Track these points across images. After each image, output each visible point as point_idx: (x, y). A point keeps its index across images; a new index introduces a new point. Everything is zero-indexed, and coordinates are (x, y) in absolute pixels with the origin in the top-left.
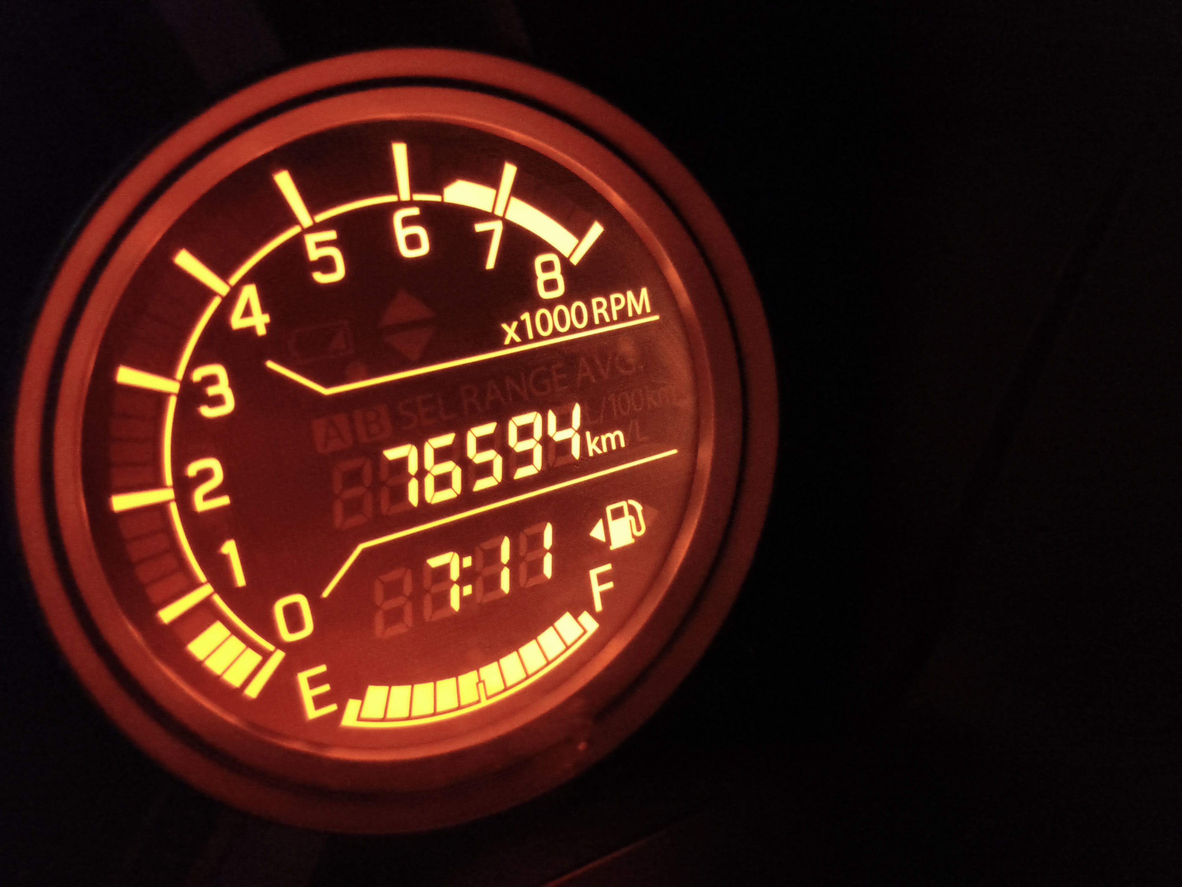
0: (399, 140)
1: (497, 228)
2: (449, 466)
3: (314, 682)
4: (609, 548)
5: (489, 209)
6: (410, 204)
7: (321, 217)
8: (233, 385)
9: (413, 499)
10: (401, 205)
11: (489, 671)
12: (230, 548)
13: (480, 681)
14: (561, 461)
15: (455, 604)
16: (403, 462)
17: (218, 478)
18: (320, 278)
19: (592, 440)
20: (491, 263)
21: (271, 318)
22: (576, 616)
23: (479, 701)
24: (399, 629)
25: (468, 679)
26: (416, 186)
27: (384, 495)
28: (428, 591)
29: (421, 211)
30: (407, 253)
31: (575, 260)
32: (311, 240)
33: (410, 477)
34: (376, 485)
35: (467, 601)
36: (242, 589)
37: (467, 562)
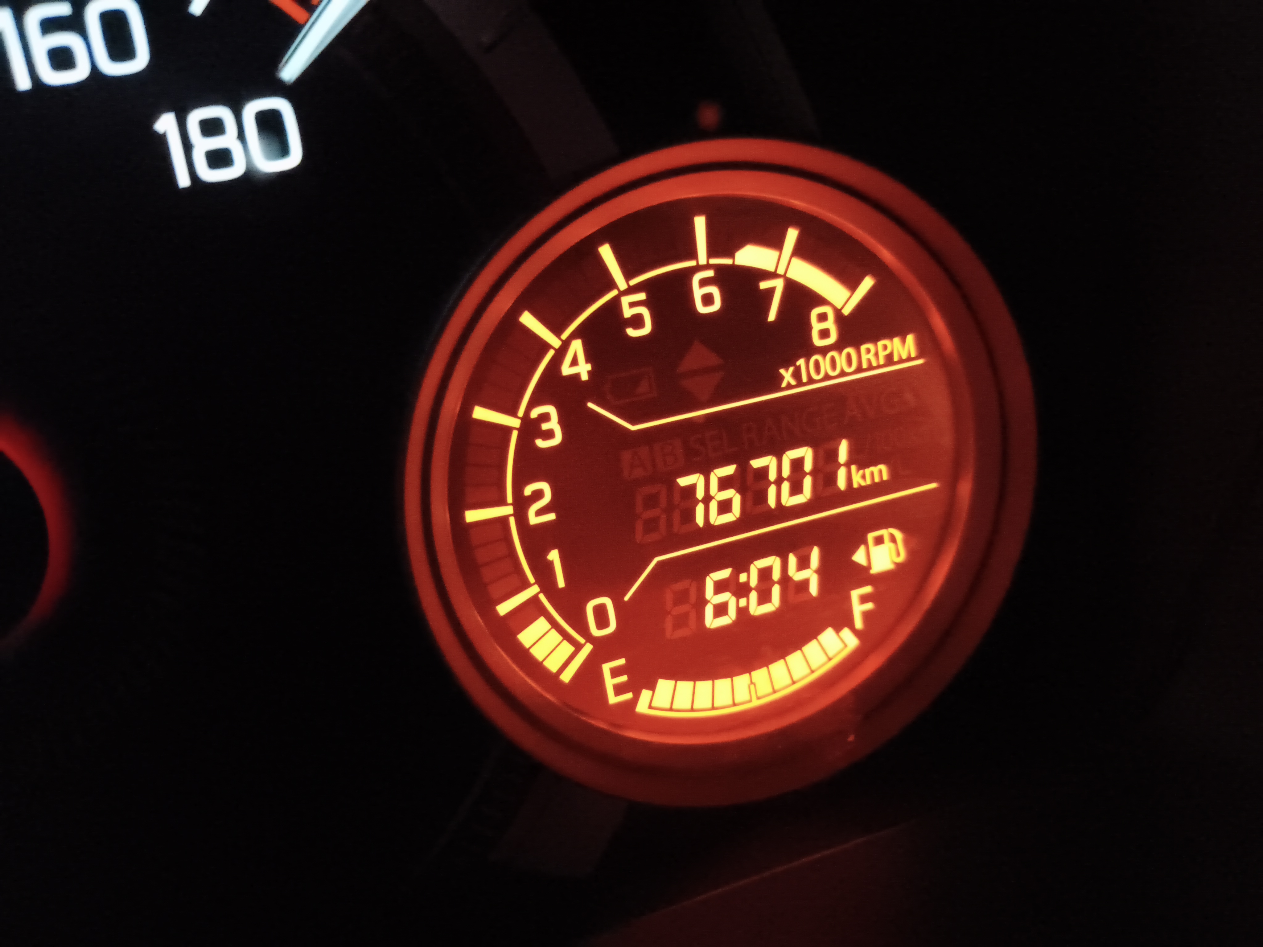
0: (700, 213)
1: (778, 285)
2: (730, 493)
3: (615, 673)
4: (869, 572)
5: (772, 269)
6: (707, 267)
7: (633, 282)
8: (561, 422)
9: (700, 520)
10: (699, 268)
11: (760, 675)
12: (554, 556)
13: (752, 683)
14: (828, 492)
15: (732, 613)
16: (692, 488)
18: (632, 332)
19: (857, 472)
20: (772, 316)
21: (592, 367)
23: (750, 701)
24: (685, 632)
25: (741, 681)
26: (712, 252)
27: (677, 517)
28: (709, 601)
29: (716, 273)
30: (702, 309)
31: (846, 311)
32: (626, 301)
33: (698, 501)
34: (670, 508)
35: (743, 612)
36: (562, 589)
37: (743, 577)
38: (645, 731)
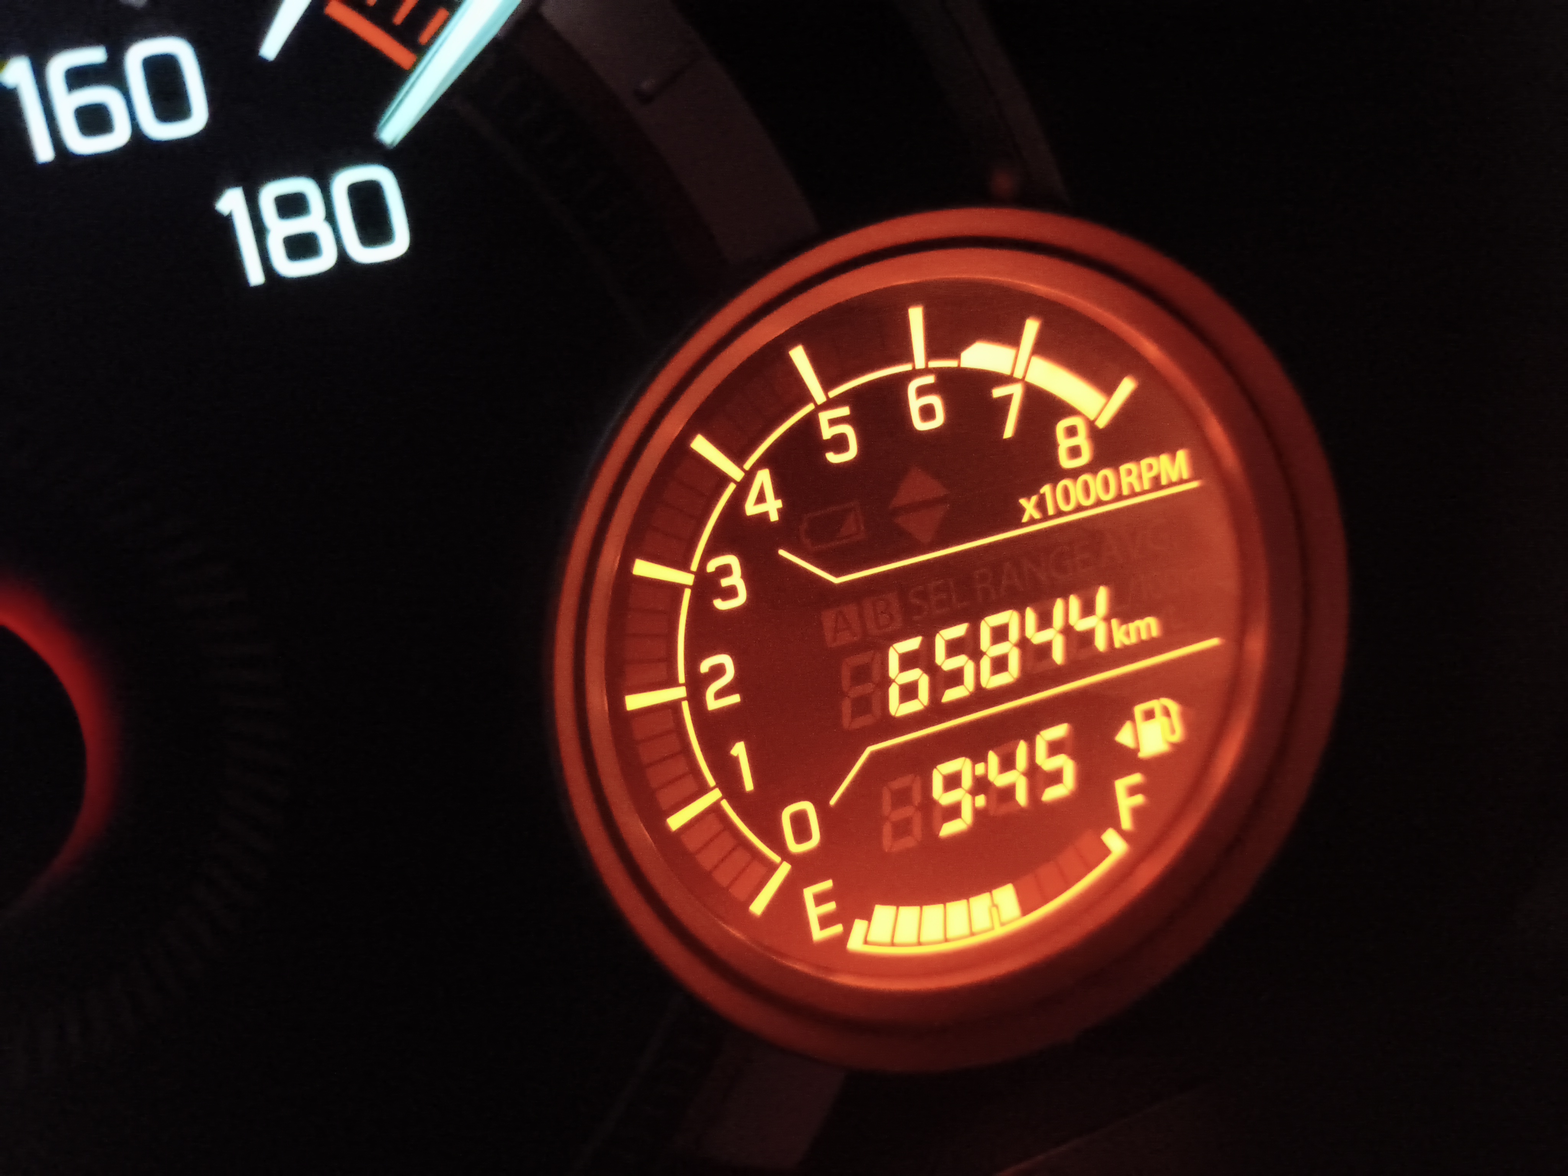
0: (915, 303)
1: (1016, 391)
2: (961, 660)
3: (820, 899)
4: (1138, 756)
5: (1007, 371)
6: (926, 371)
7: (833, 394)
8: (745, 576)
10: (915, 373)
12: (739, 750)
13: (993, 905)
14: (1084, 655)
15: (967, 816)
17: (729, 675)
18: (832, 458)
19: (1119, 628)
20: (1009, 431)
21: (783, 503)
22: (1100, 833)
23: (992, 929)
24: (909, 842)
25: (980, 902)
26: (932, 353)
27: (894, 694)
28: (938, 802)
29: (937, 378)
30: (920, 425)
31: (1101, 423)
32: (824, 417)
35: (981, 814)
36: (750, 791)
37: (980, 769)
38: (860, 974)
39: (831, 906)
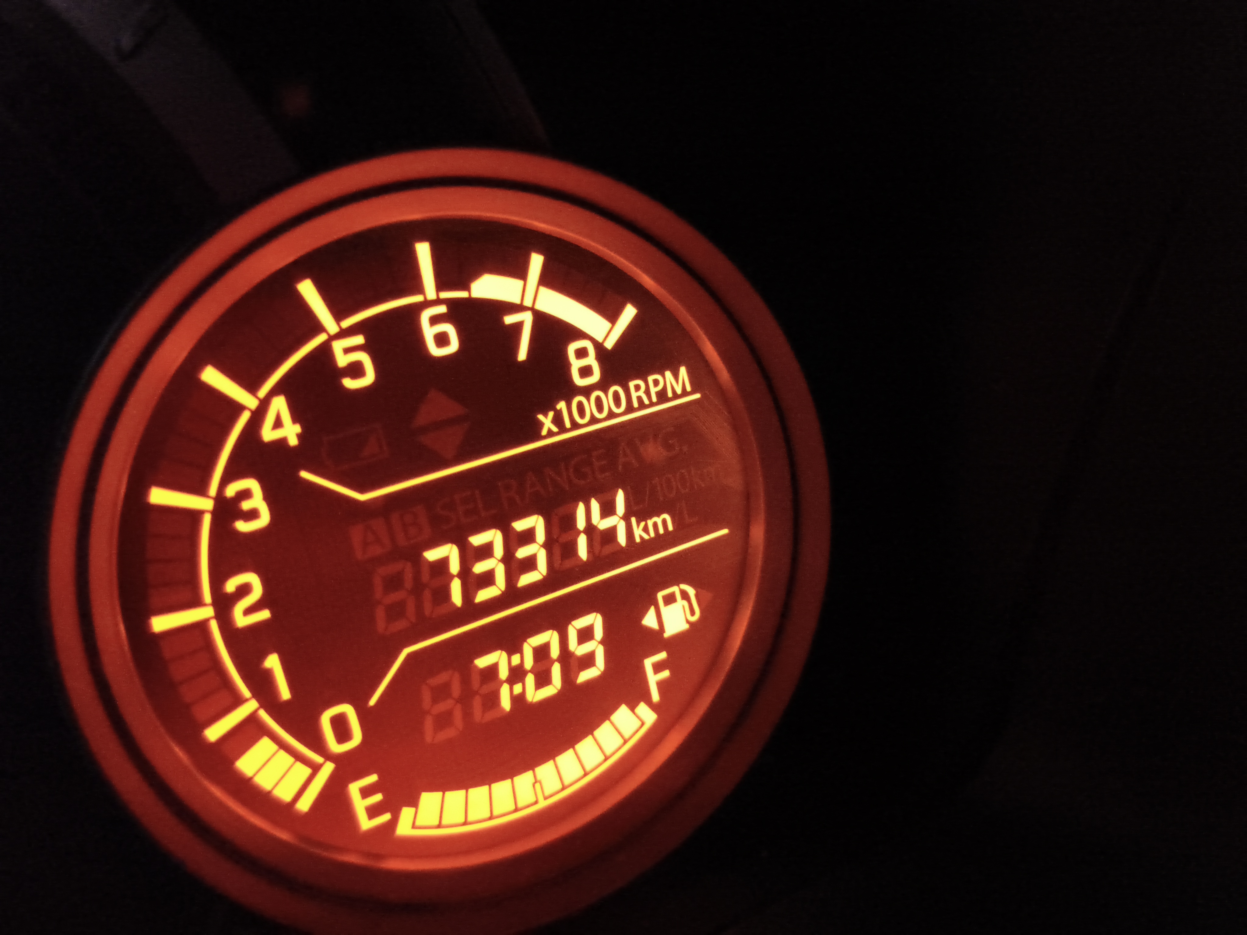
0: (422, 239)
1: (527, 318)
2: (491, 563)
3: (366, 792)
4: (663, 636)
5: (517, 301)
6: (438, 302)
7: (347, 323)
8: (267, 498)
9: (457, 599)
10: (427, 304)
11: (545, 771)
12: (273, 662)
13: (536, 782)
14: (608, 550)
15: (506, 703)
16: (444, 562)
17: (257, 592)
18: (349, 383)
19: (638, 525)
20: (522, 355)
21: (303, 427)
22: (632, 708)
23: (536, 802)
24: (449, 733)
25: (524, 780)
26: (441, 284)
27: (427, 598)
28: (477, 693)
29: (448, 308)
30: (436, 351)
31: (609, 344)
32: (338, 346)
33: (452, 577)
34: (418, 588)
35: (519, 700)
36: (288, 702)
37: (516, 660)
38: (411, 857)
39: (378, 798)
